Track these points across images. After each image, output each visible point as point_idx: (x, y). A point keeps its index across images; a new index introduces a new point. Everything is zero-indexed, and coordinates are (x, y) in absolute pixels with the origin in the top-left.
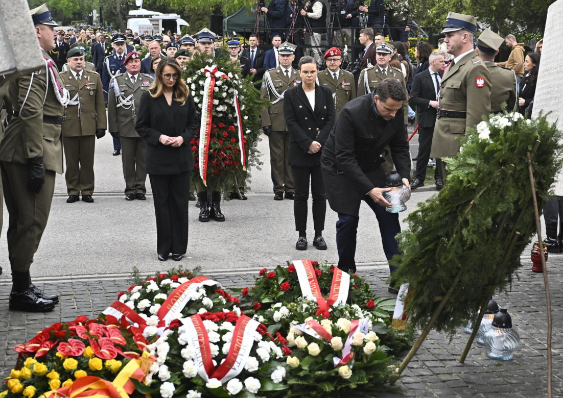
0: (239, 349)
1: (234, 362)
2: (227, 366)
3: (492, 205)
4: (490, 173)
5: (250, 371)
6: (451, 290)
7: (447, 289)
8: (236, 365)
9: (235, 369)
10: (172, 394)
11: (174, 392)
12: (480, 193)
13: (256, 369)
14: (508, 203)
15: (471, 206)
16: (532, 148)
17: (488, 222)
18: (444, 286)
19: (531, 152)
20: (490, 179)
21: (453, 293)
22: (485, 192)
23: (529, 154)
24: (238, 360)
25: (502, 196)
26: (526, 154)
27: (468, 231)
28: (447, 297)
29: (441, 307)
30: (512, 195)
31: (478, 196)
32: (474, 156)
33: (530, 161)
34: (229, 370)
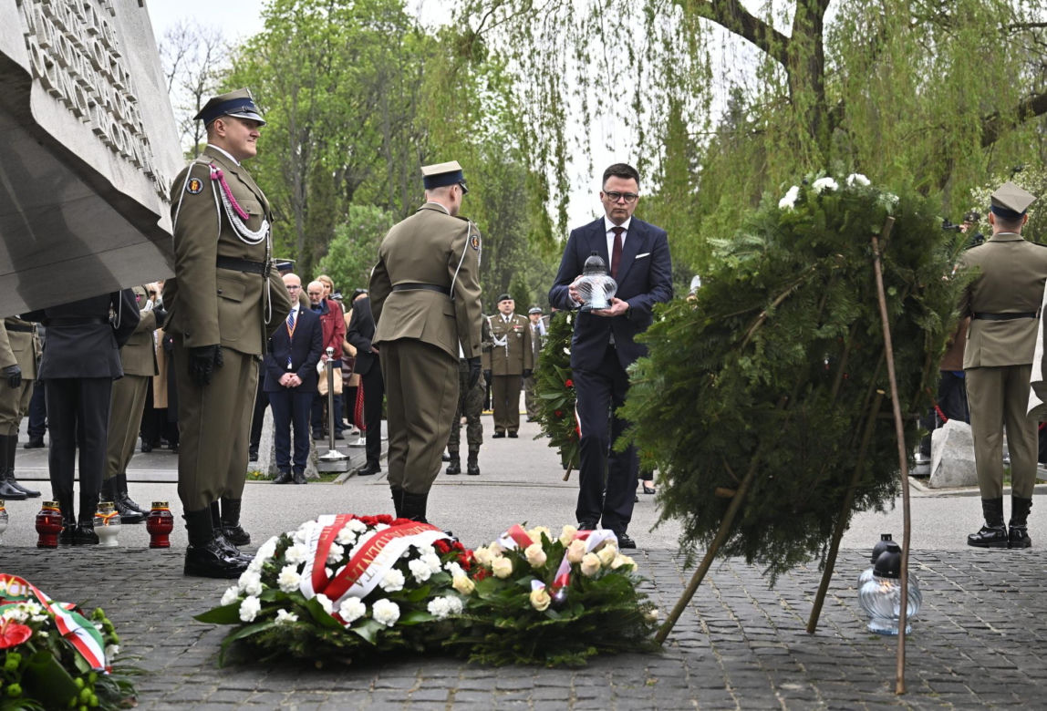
0: (375, 554)
1: (360, 573)
2: (347, 578)
3: (806, 324)
4: (796, 267)
5: (387, 590)
6: (748, 478)
7: (742, 477)
8: (363, 578)
9: (361, 585)
10: (254, 616)
11: (257, 613)
12: (778, 300)
13: (400, 588)
14: (838, 325)
15: (760, 322)
16: (881, 231)
17: (797, 352)
18: (734, 470)
19: (878, 236)
20: (797, 277)
21: (751, 484)
22: (786, 299)
23: (875, 241)
24: (369, 570)
25: (826, 312)
26: (870, 241)
27: (753, 362)
28: (742, 491)
29: (733, 509)
30: (845, 311)
31: (773, 306)
32: (761, 233)
33: (877, 253)
34: (350, 584)
